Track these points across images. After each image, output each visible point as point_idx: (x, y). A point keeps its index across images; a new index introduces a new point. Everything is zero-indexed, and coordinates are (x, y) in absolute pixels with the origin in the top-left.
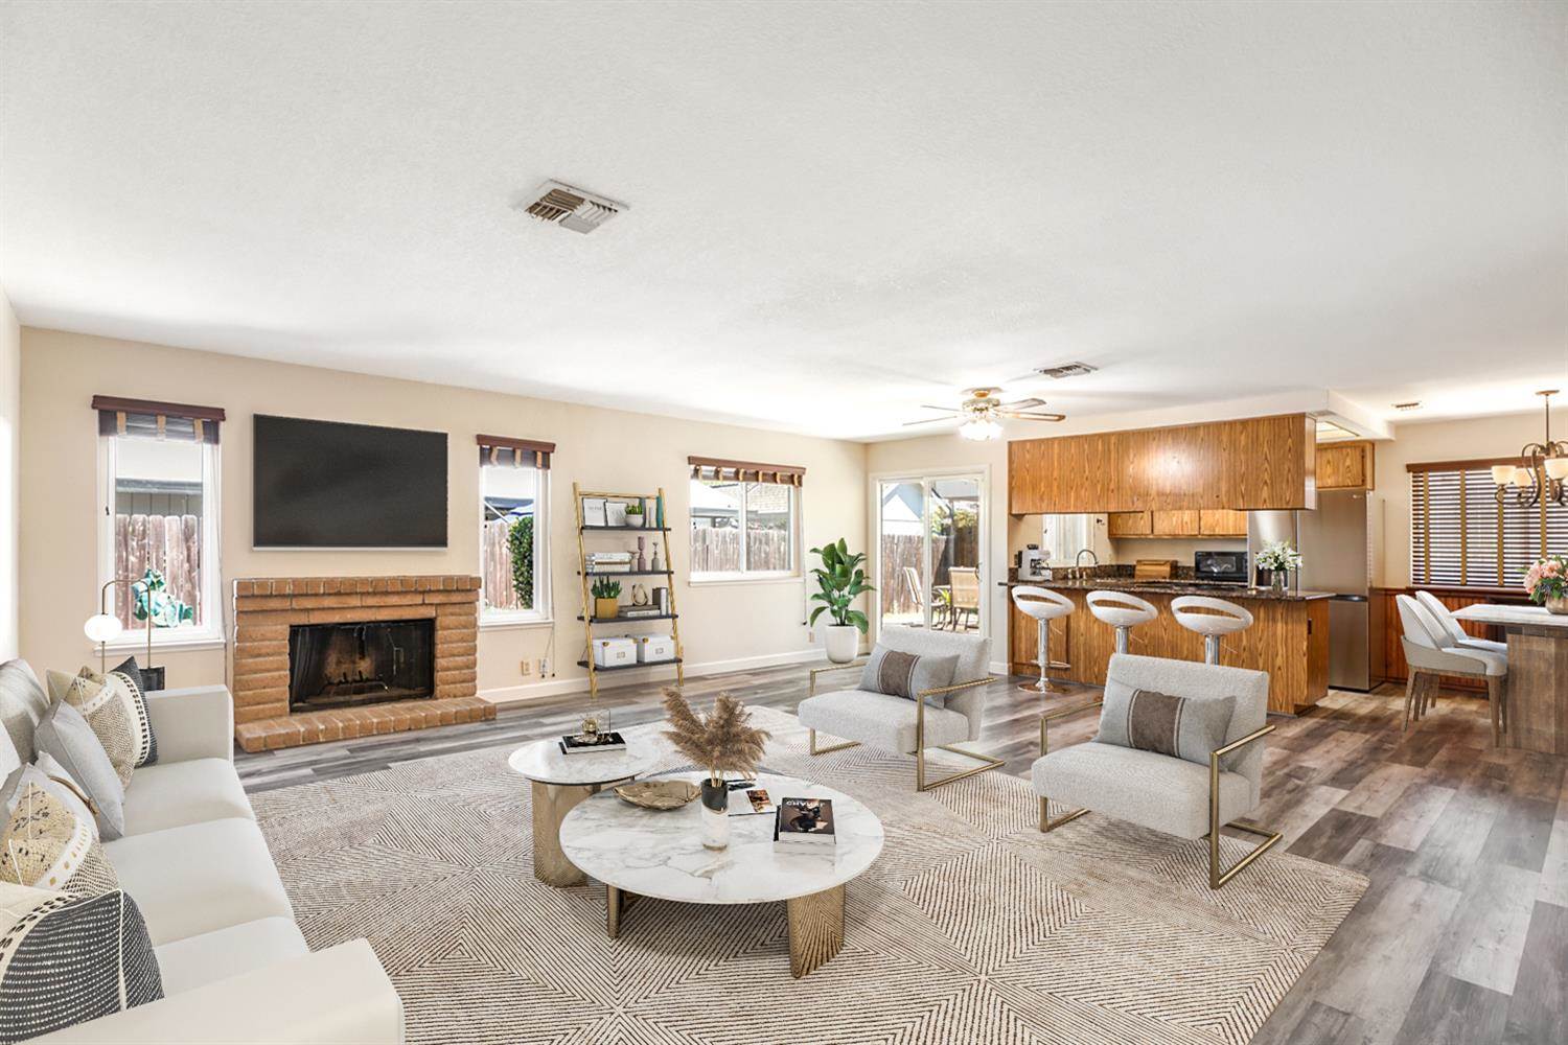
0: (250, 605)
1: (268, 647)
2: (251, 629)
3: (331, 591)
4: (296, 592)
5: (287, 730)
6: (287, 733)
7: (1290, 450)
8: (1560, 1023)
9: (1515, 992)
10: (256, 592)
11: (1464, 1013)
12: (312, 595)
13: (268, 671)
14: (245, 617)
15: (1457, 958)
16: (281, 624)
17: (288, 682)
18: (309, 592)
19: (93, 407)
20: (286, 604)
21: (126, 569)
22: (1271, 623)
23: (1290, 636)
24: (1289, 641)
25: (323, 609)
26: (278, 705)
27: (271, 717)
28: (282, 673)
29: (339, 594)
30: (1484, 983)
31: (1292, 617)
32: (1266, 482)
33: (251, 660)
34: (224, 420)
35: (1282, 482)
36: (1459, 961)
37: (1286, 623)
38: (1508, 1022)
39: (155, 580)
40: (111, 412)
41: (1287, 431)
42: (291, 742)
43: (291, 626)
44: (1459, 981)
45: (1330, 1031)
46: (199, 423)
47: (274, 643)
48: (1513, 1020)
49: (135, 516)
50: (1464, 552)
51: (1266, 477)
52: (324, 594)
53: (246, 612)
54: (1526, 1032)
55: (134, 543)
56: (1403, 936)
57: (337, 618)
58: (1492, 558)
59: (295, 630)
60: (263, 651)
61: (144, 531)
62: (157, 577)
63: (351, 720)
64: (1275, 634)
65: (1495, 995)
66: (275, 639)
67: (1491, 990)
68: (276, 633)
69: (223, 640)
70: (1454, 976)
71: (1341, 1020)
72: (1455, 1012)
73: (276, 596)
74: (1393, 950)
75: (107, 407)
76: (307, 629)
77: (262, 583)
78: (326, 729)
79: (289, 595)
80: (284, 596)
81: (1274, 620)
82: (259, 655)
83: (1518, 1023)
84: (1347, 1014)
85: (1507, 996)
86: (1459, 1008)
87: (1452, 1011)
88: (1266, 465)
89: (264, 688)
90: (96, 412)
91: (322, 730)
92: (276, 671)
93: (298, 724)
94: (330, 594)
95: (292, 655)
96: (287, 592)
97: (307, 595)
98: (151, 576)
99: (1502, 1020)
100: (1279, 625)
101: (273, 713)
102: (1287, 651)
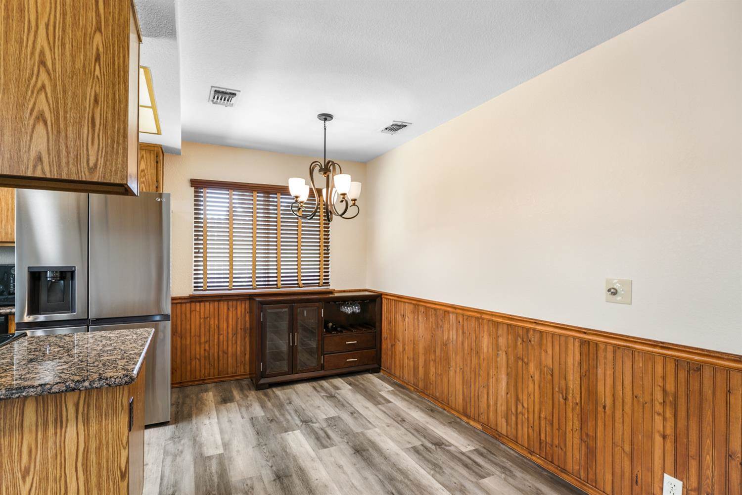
7: (98, 58)
22: (51, 431)
23: (93, 446)
24: (93, 457)
31: (99, 408)
32: (41, 117)
35: (80, 124)
37: (87, 422)
41: (92, 14)
50: (231, 265)
51: (42, 104)
58: (248, 265)
64: (61, 451)
81: (60, 422)
88: (43, 76)
100: (71, 430)
102: (87, 481)
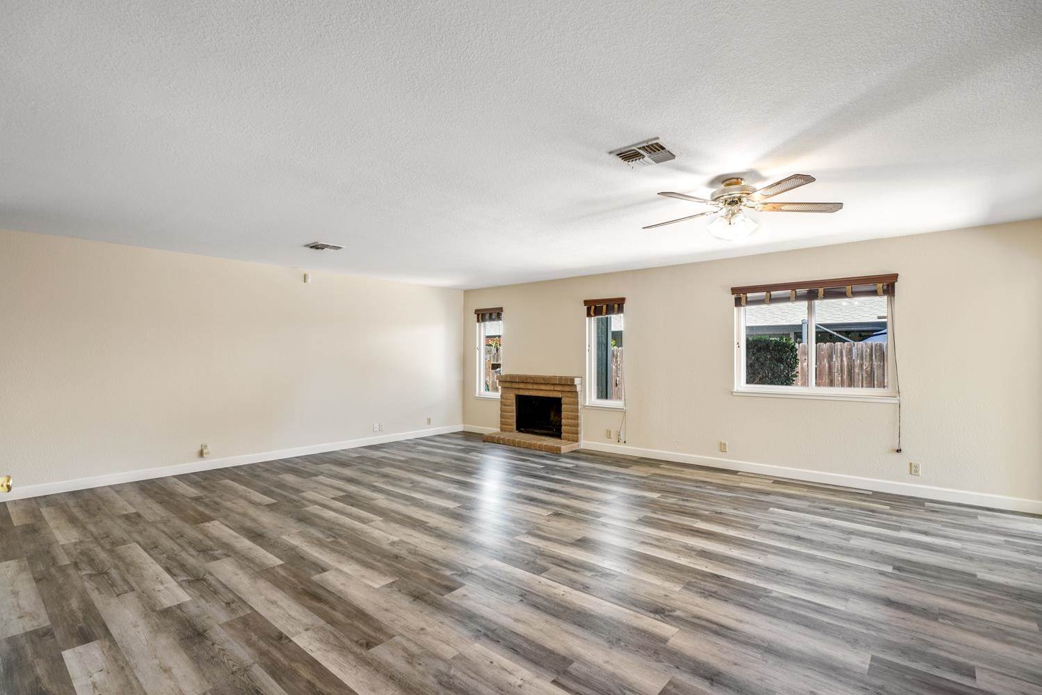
8: (30, 655)
9: (61, 655)
11: (76, 628)
15: (105, 652)
30: (80, 649)
36: (103, 652)
38: (54, 637)
44: (92, 641)
45: (116, 587)
48: (53, 640)
54: (44, 638)
56: (146, 643)
65: (70, 646)
67: (74, 647)
70: (97, 641)
71: (118, 593)
72: (80, 625)
74: (139, 632)
83: (50, 641)
84: (118, 595)
85: (64, 650)
86: (81, 628)
87: (82, 624)
99: (58, 637)
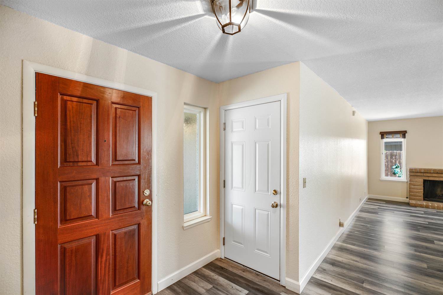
0: (412, 174)
1: (417, 184)
2: (413, 179)
3: (435, 172)
4: (424, 172)
5: (421, 203)
6: (421, 204)
10: (414, 171)
12: (429, 173)
13: (418, 189)
14: (412, 176)
16: (421, 179)
17: (423, 193)
18: (428, 172)
19: (380, 134)
20: (422, 174)
21: (392, 163)
25: (433, 177)
26: (420, 198)
27: (418, 200)
28: (421, 190)
29: (437, 173)
33: (413, 186)
34: (407, 133)
39: (397, 166)
40: (383, 135)
42: (421, 206)
43: (424, 180)
46: (401, 134)
47: (419, 183)
49: (394, 151)
52: (433, 173)
53: (412, 175)
55: (394, 157)
57: (437, 179)
59: (425, 181)
60: (416, 185)
61: (396, 154)
62: (398, 165)
63: (440, 205)
66: (419, 182)
68: (420, 181)
69: (406, 181)
73: (419, 172)
75: (382, 134)
76: (429, 181)
77: (416, 169)
78: (432, 206)
79: (423, 172)
80: (421, 172)
82: (415, 185)
89: (416, 193)
90: (380, 135)
91: (430, 206)
92: (420, 190)
93: (425, 203)
94: (434, 173)
95: (424, 186)
96: (422, 171)
97: (428, 173)
98: (397, 165)
101: (418, 199)
